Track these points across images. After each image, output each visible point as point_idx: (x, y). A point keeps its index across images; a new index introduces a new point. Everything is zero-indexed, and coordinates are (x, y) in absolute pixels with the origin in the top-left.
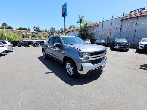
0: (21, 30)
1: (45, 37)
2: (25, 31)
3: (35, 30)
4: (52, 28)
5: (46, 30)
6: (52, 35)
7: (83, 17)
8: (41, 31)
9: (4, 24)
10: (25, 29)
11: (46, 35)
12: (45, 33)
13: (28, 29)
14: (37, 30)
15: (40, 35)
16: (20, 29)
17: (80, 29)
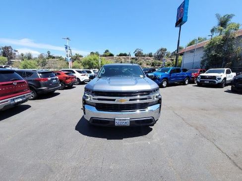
0: (120, 57)
1: (147, 64)
2: (124, 57)
3: (135, 55)
4: (162, 49)
5: (151, 53)
6: (159, 60)
7: (229, 17)
8: (143, 56)
9: (107, 51)
10: (125, 55)
11: (150, 61)
12: (149, 58)
13: (128, 54)
14: (139, 54)
15: (142, 61)
16: (121, 55)
17: (209, 45)
